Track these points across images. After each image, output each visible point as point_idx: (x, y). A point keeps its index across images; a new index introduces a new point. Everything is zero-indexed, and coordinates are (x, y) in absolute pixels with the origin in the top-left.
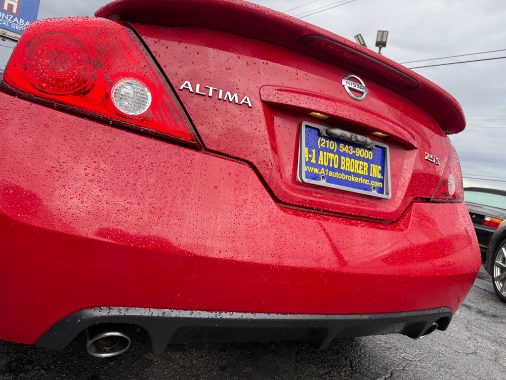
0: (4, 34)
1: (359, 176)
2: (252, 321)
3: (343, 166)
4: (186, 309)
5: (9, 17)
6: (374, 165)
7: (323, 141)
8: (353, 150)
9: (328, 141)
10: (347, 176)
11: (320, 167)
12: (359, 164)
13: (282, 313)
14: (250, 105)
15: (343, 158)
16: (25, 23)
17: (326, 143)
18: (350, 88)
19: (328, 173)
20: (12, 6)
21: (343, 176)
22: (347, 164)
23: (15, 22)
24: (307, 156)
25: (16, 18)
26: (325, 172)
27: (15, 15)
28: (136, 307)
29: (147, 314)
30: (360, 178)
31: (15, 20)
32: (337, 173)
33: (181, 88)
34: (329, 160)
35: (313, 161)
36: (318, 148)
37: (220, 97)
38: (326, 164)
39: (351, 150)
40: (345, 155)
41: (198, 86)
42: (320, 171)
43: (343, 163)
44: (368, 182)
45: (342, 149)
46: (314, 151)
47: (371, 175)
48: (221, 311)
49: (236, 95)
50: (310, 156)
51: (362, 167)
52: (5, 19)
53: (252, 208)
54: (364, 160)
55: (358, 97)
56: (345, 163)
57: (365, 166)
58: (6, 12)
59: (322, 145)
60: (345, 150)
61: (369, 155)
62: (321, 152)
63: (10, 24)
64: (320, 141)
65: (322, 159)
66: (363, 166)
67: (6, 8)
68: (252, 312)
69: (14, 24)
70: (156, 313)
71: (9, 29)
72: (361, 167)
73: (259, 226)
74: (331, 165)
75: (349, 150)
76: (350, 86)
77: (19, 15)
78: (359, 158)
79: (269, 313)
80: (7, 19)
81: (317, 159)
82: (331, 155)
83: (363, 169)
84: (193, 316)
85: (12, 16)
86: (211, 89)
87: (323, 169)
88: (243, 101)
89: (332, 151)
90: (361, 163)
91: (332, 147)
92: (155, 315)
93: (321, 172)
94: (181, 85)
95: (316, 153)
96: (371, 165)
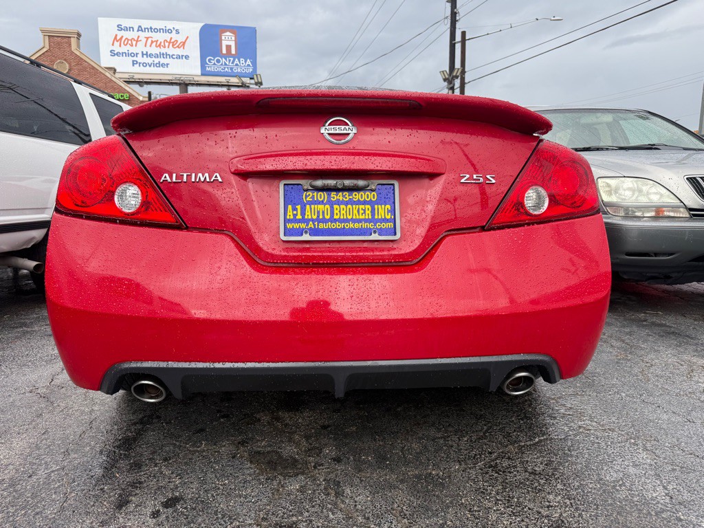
0: (228, 82)
1: (359, 221)
2: (243, 369)
3: (337, 214)
4: (186, 361)
5: (230, 60)
6: (380, 206)
7: (309, 195)
8: (349, 196)
9: (315, 194)
10: (343, 224)
11: (307, 221)
12: (359, 209)
13: (273, 362)
14: (220, 180)
15: (335, 207)
16: (246, 62)
17: (313, 196)
18: (329, 134)
19: (318, 225)
20: (230, 46)
21: (338, 225)
22: (341, 212)
23: (237, 65)
24: (291, 214)
25: (237, 60)
26: (314, 225)
27: (234, 57)
28: (148, 361)
29: (155, 366)
30: (361, 222)
31: (235, 63)
32: (330, 223)
33: (161, 181)
34: (318, 212)
35: (299, 217)
36: (304, 202)
37: (193, 180)
38: (315, 217)
39: (346, 196)
40: (339, 203)
41: (174, 175)
42: (307, 225)
43: (336, 212)
44: (372, 225)
45: (334, 198)
46: (299, 207)
47: (376, 217)
48: (214, 362)
49: (207, 175)
50: (295, 212)
51: (363, 212)
52: (226, 64)
53: (225, 273)
54: (365, 203)
55: (340, 140)
56: (340, 211)
57: (367, 210)
58: (225, 56)
59: (308, 199)
60: (338, 198)
61: (372, 196)
62: (308, 207)
63: (231, 69)
64: (306, 195)
65: (309, 213)
66: (365, 210)
67: (224, 51)
68: (243, 362)
69: (235, 67)
70: (163, 365)
71: (233, 74)
72: (361, 212)
73: (231, 289)
74: (321, 217)
75: (343, 196)
76: (330, 132)
77: (238, 55)
78: (359, 203)
79: (260, 362)
80: (228, 63)
81: (303, 213)
82: (321, 207)
83: (365, 212)
84: (190, 366)
85: (232, 59)
86: (185, 175)
87: (311, 223)
88: (213, 178)
89: (322, 203)
90: (362, 206)
91: (321, 198)
92: (161, 366)
93: (310, 226)
94: (161, 179)
95: (302, 208)
96: (376, 206)
